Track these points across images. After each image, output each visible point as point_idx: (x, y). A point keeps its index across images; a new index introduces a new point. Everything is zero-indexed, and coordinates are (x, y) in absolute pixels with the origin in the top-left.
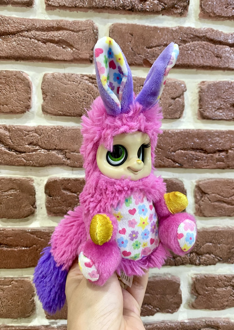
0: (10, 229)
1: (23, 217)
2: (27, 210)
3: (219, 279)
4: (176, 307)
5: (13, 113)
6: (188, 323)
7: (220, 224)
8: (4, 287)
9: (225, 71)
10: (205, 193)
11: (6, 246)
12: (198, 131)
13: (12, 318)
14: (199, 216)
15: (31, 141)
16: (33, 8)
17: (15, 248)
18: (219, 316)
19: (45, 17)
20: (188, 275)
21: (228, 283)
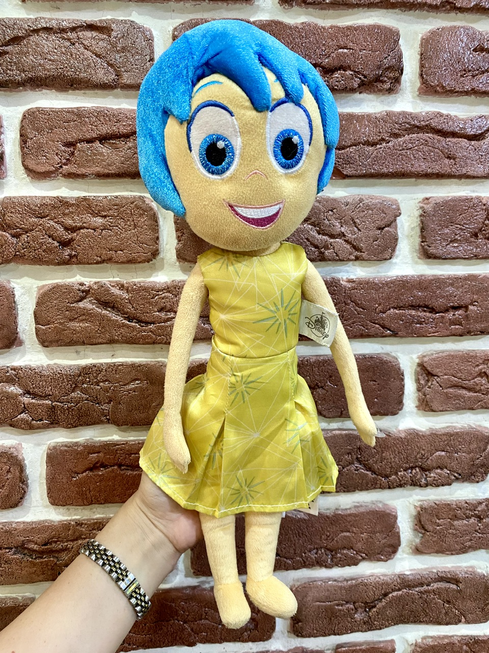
0: (135, 441)
3: (457, 507)
4: (391, 551)
5: (132, 263)
6: (410, 575)
7: (457, 423)
9: (460, 180)
10: (433, 375)
11: (129, 468)
12: (420, 278)
14: (425, 411)
15: (162, 305)
18: (459, 565)
20: (409, 501)
21: (470, 513)
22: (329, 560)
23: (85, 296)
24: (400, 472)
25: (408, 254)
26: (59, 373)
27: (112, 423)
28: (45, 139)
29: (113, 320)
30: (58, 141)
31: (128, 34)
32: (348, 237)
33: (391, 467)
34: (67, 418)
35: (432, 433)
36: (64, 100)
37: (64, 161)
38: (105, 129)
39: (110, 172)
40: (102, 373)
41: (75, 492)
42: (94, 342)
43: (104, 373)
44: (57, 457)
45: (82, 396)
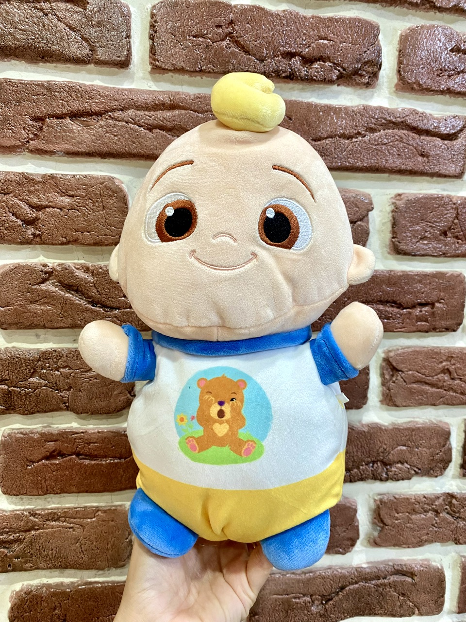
0: (93, 430)
1: (115, 411)
2: (121, 399)
3: (416, 501)
4: (349, 544)
5: (99, 245)
6: (367, 567)
7: (419, 418)
8: (84, 522)
9: (432, 178)
10: (398, 370)
11: (87, 458)
12: (390, 273)
13: (97, 569)
14: (388, 405)
16: (129, 70)
17: (101, 460)
18: (414, 557)
19: (149, 84)
20: (369, 495)
21: (428, 507)
23: (48, 278)
24: (362, 465)
25: (378, 248)
26: (17, 357)
27: (71, 411)
28: (12, 112)
29: (77, 303)
30: (25, 115)
31: (105, 9)
33: (354, 461)
34: (24, 404)
35: (395, 428)
36: (34, 72)
37: (31, 136)
38: (76, 106)
39: (80, 150)
40: (62, 358)
41: (30, 481)
42: (56, 326)
43: (64, 359)
44: (11, 445)
45: (41, 382)
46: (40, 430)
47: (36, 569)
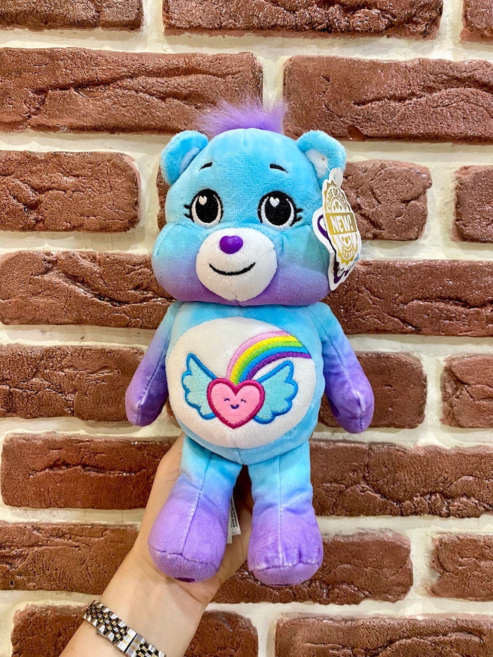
0: (101, 439)
1: (124, 418)
3: (486, 545)
4: (400, 591)
5: (105, 231)
6: (423, 621)
7: (491, 442)
8: (91, 541)
10: (463, 383)
11: (95, 469)
12: (452, 264)
14: (450, 425)
15: (139, 282)
16: (141, 32)
17: (110, 473)
18: (484, 613)
19: (164, 48)
20: (426, 533)
22: (325, 595)
23: (52, 267)
24: (417, 497)
25: (439, 234)
26: (18, 355)
27: (76, 416)
28: (13, 84)
29: (82, 296)
30: (27, 88)
32: (365, 210)
33: (406, 490)
34: (26, 406)
35: (459, 453)
36: (39, 41)
37: (33, 110)
38: (82, 75)
39: (85, 124)
40: (67, 357)
41: (32, 492)
42: (59, 322)
43: (69, 358)
44: (13, 451)
45: (44, 383)
46: (44, 436)
47: (39, 589)
